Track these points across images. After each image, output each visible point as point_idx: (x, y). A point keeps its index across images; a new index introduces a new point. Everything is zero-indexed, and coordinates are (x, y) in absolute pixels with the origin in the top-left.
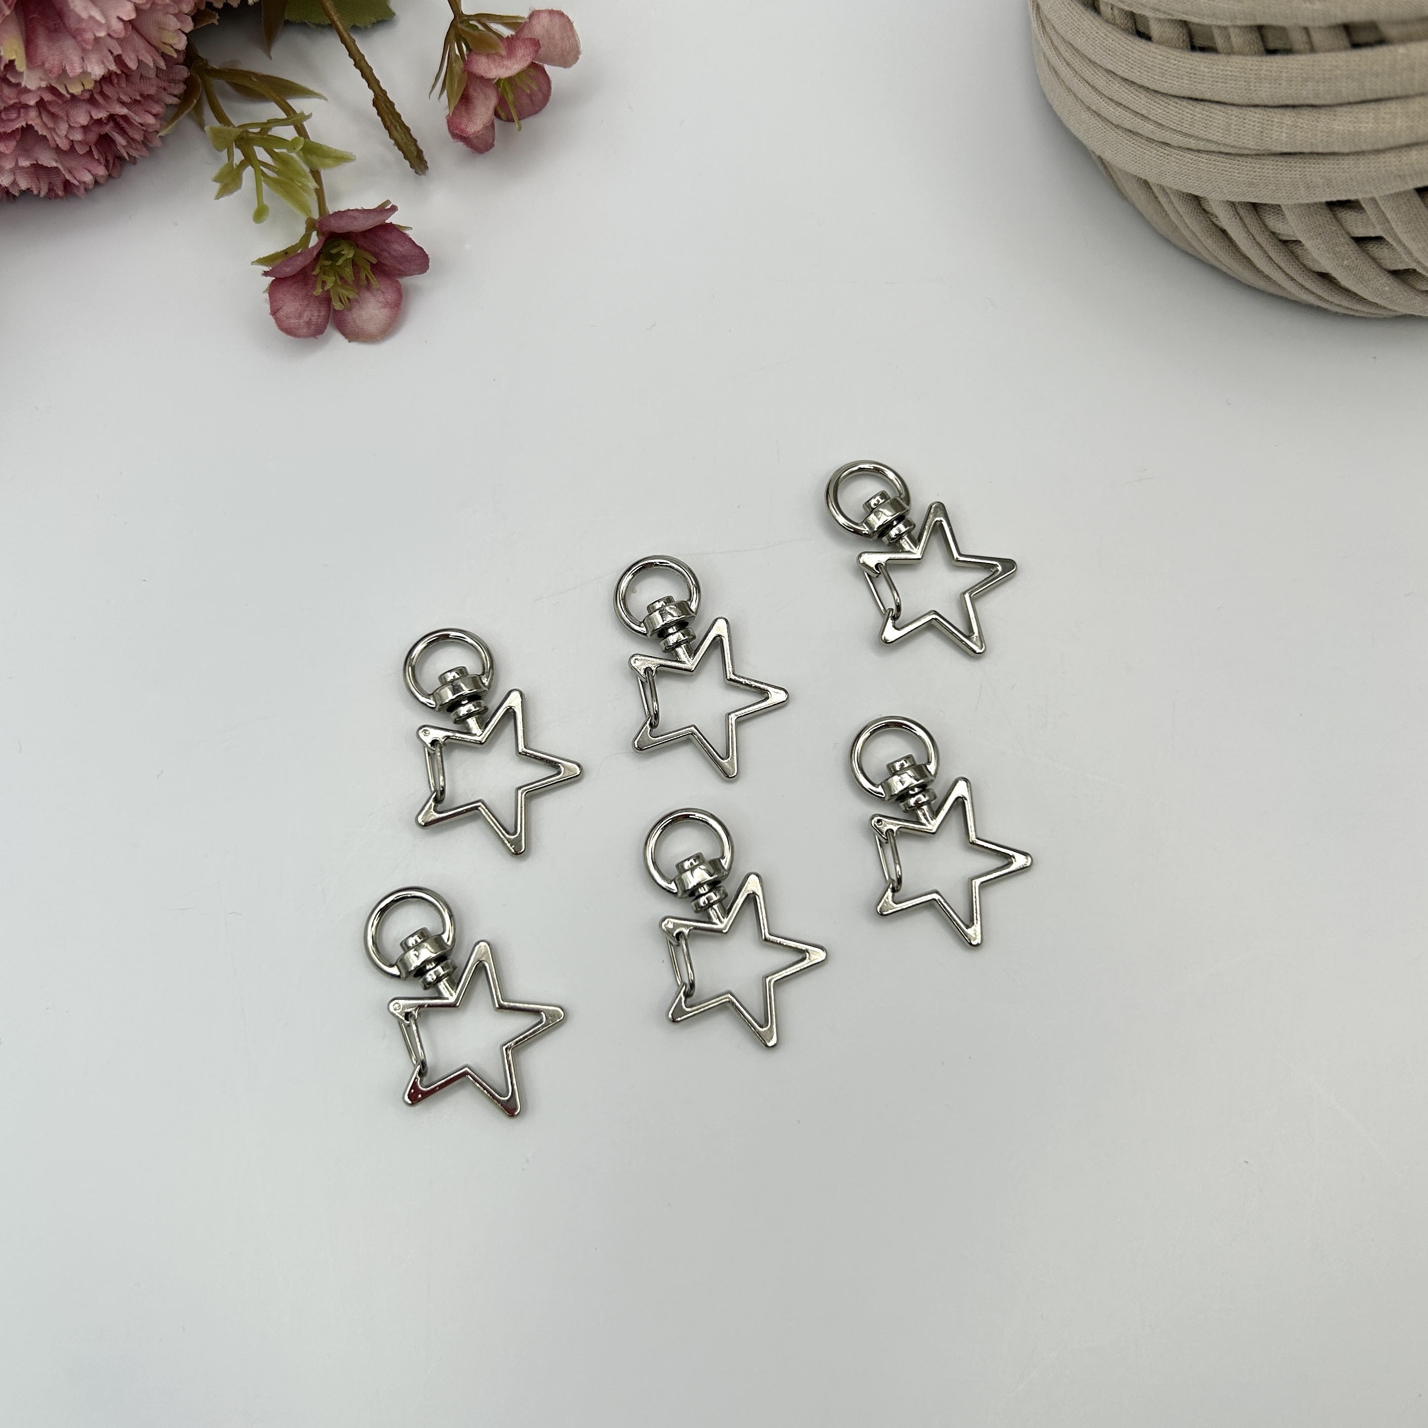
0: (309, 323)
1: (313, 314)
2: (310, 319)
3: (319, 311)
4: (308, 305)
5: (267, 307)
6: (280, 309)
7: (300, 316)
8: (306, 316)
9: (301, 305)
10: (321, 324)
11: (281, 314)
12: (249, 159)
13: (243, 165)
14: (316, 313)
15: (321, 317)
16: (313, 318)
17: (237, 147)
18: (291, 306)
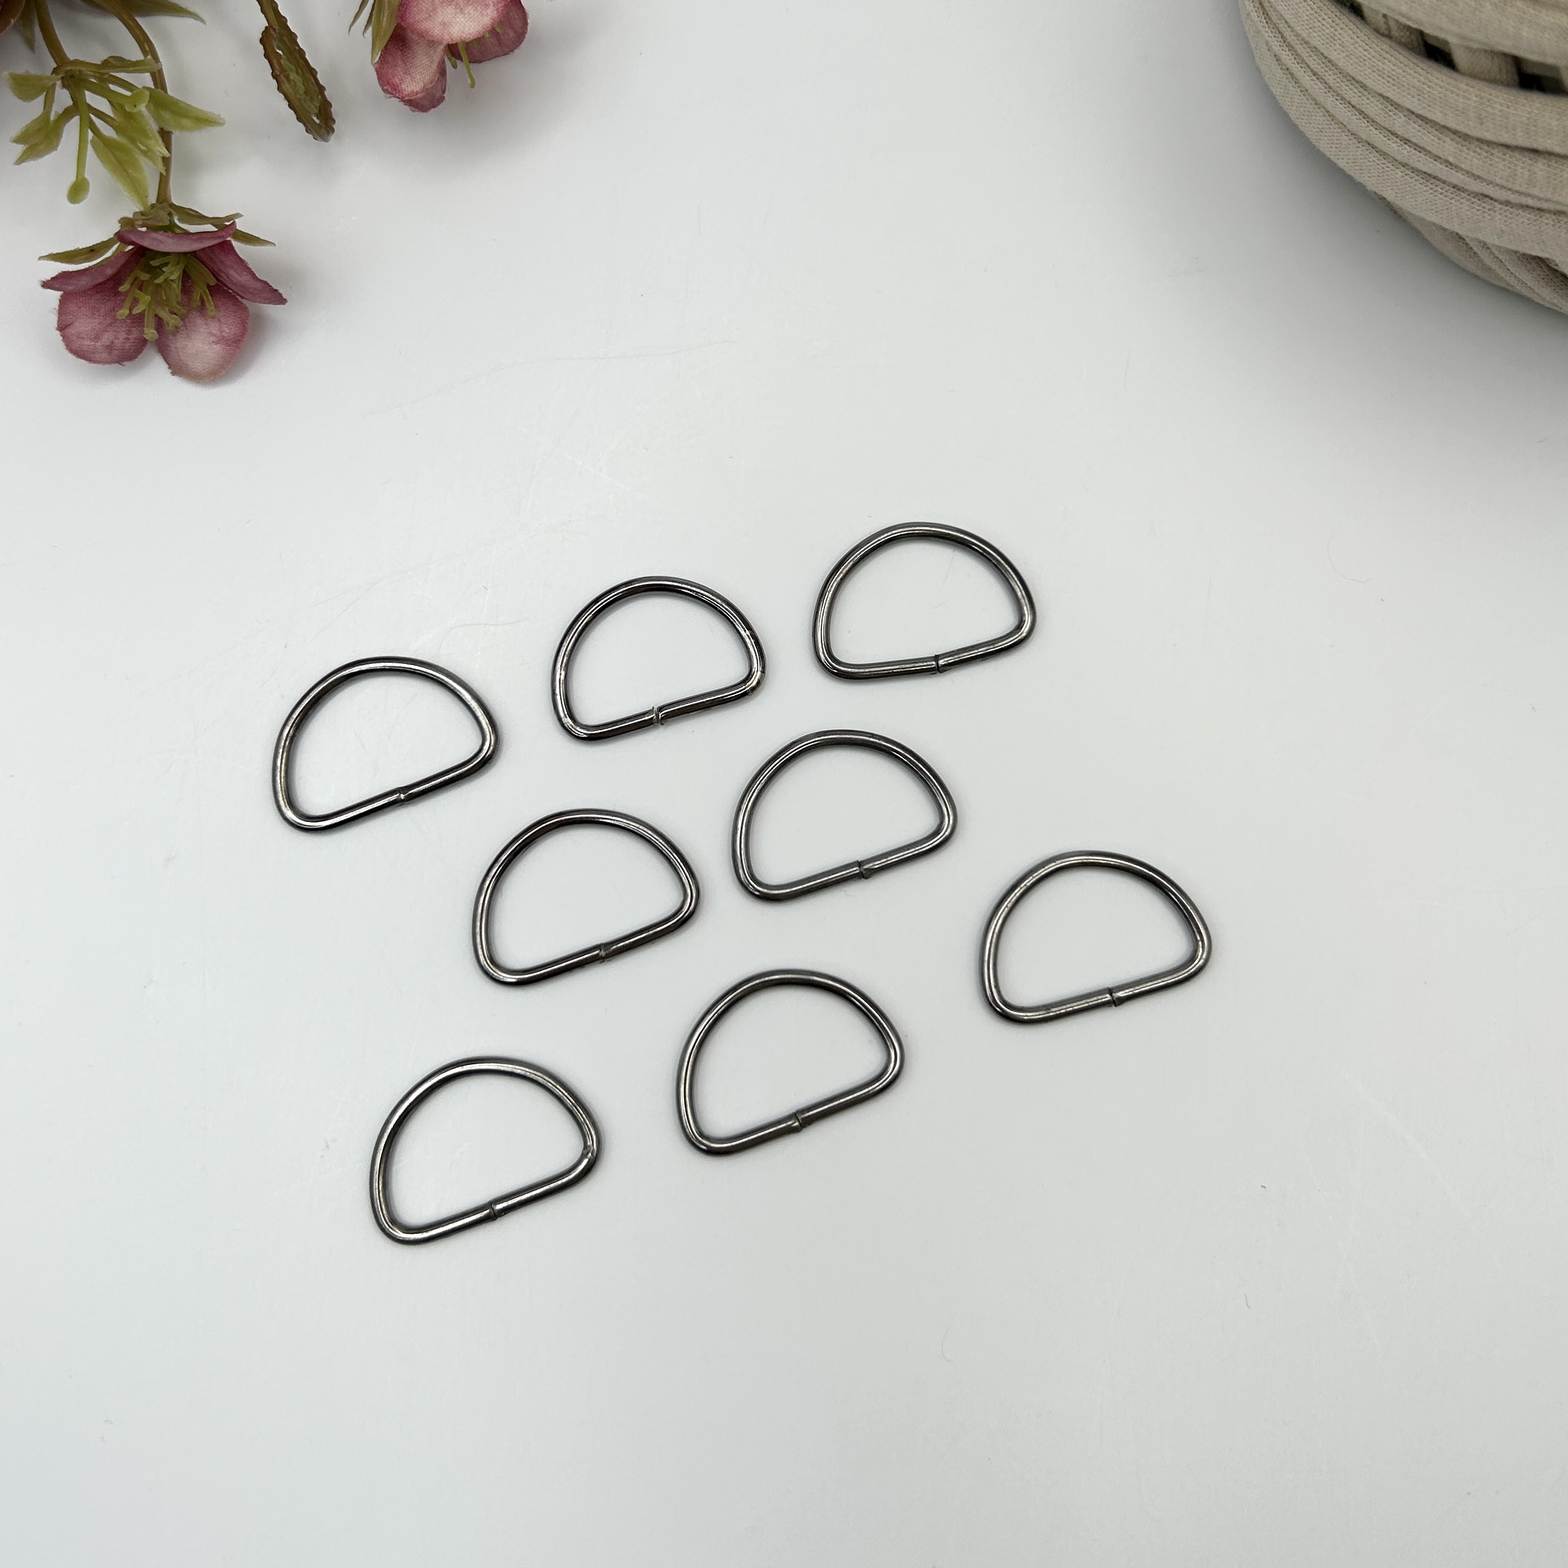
0: (110, 348)
1: (120, 337)
2: (113, 343)
3: (129, 332)
4: (110, 325)
5: (53, 319)
6: (69, 325)
7: (97, 338)
8: (106, 338)
9: (99, 323)
10: (130, 349)
11: (71, 331)
12: (78, 107)
13: (67, 114)
14: (122, 336)
15: (131, 341)
16: (117, 341)
17: (64, 86)
18: (85, 325)
